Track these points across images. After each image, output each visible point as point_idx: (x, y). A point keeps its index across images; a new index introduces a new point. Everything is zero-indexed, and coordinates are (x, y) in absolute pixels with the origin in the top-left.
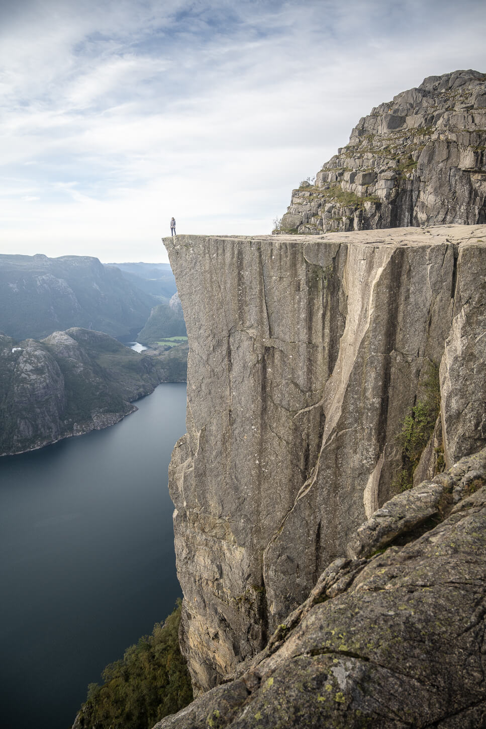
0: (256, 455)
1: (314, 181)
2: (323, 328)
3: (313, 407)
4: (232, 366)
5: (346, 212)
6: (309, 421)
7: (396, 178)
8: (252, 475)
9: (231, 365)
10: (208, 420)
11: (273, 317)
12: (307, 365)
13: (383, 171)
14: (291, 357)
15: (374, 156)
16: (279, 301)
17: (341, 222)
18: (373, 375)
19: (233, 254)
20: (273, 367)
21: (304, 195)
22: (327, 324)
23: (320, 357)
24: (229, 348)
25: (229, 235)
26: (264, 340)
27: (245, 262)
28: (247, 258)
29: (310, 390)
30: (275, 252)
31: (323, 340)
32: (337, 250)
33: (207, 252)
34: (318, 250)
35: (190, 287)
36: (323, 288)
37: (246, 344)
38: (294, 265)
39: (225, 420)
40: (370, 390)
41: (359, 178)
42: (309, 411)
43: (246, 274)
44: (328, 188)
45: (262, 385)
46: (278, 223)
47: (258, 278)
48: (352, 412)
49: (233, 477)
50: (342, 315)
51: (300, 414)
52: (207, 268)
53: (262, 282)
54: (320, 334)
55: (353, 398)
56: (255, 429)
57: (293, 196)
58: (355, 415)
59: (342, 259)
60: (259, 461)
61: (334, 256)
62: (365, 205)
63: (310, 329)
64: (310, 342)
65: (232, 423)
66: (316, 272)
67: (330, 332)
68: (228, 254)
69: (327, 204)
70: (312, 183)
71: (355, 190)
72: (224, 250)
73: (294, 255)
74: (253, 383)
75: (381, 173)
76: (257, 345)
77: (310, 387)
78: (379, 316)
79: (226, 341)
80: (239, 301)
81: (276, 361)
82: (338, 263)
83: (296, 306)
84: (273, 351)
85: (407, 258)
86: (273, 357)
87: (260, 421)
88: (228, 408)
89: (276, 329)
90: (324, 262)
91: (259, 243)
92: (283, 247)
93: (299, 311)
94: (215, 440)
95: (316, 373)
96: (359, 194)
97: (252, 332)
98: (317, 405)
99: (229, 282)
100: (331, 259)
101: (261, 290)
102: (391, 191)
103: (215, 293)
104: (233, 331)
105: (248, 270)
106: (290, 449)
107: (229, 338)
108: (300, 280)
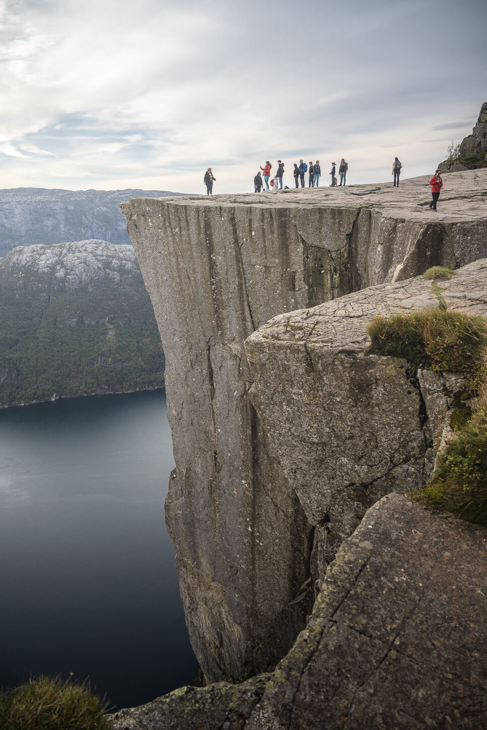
0: (248, 519)
4: (214, 393)
8: (244, 544)
9: (213, 390)
10: (192, 457)
19: (199, 226)
24: (210, 367)
27: (215, 240)
28: (217, 236)
30: (255, 225)
32: (352, 221)
33: (167, 224)
34: (320, 221)
36: (333, 288)
37: (230, 364)
38: (285, 245)
39: (211, 463)
43: (219, 258)
45: (252, 426)
46: (453, 151)
47: (235, 266)
49: (223, 538)
52: (171, 250)
53: (240, 274)
56: (246, 485)
59: (362, 236)
60: (252, 529)
61: (347, 232)
65: (217, 468)
66: (320, 260)
68: (193, 228)
72: (187, 221)
73: (284, 228)
74: (241, 421)
76: (244, 367)
79: (206, 357)
80: (215, 300)
82: (356, 245)
87: (251, 476)
88: (213, 449)
90: (331, 242)
91: (232, 210)
92: (267, 215)
94: (201, 484)
97: (236, 347)
99: (199, 270)
100: (343, 237)
101: (240, 285)
103: (185, 286)
104: (212, 343)
105: (221, 252)
106: (289, 525)
107: (209, 353)
108: (294, 273)
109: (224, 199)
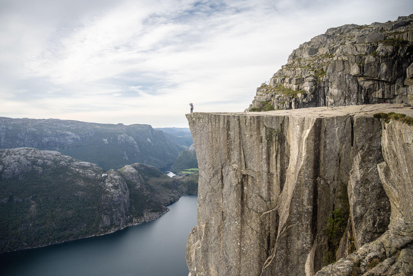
0: (238, 239)
1: (269, 83)
2: (276, 164)
3: (271, 210)
5: (287, 99)
6: (269, 219)
7: (315, 80)
8: (235, 252)
9: (223, 185)
10: (210, 217)
11: (247, 157)
12: (267, 185)
13: (307, 77)
14: (258, 180)
15: (301, 69)
16: (250, 148)
17: (285, 105)
18: (307, 192)
20: (248, 186)
21: (263, 91)
22: (279, 162)
23: (275, 181)
24: (222, 175)
25: (222, 112)
26: (242, 170)
27: (231, 127)
28: (232, 125)
29: (270, 200)
30: (248, 121)
31: (276, 171)
32: (283, 120)
33: (210, 121)
34: (272, 120)
35: (200, 140)
36: (276, 141)
37: (232, 173)
38: (258, 128)
39: (220, 217)
40: (306, 201)
41: (294, 81)
42: (269, 213)
43: (232, 133)
44: (277, 86)
45: (241, 197)
47: (238, 135)
48: (295, 214)
49: (224, 253)
50: (287, 156)
51: (264, 215)
52: (210, 130)
53: (240, 138)
54: (275, 167)
55: (296, 205)
56: (237, 224)
57: (257, 91)
58: (297, 216)
59: (286, 124)
60: (240, 243)
61: (281, 123)
62: (298, 95)
63: (268, 164)
64: (269, 172)
65: (223, 219)
66: (271, 132)
67: (281, 166)
68: (221, 123)
69: (276, 95)
70: (268, 84)
71: (292, 87)
72: (219, 120)
73: (258, 123)
74: (236, 195)
75: (306, 78)
76: (238, 173)
77: (270, 199)
78: (309, 157)
79: (220, 171)
80: (228, 148)
81: (249, 183)
82: (284, 127)
83: (260, 151)
84: (247, 177)
85: (324, 124)
86: (248, 180)
87: (240, 219)
88: (221, 211)
89: (249, 164)
90: (275, 126)
91: (239, 117)
92: (252, 118)
93: (262, 154)
94: (214, 229)
95: (273, 190)
96: (294, 90)
97: (235, 166)
98: (274, 210)
99: (222, 138)
100: (279, 125)
101: (240, 142)
102: (312, 88)
103: (214, 144)
104: (224, 165)
105: (233, 131)
106: (258, 236)
107: (222, 169)
108: (262, 136)
109: (231, 113)
